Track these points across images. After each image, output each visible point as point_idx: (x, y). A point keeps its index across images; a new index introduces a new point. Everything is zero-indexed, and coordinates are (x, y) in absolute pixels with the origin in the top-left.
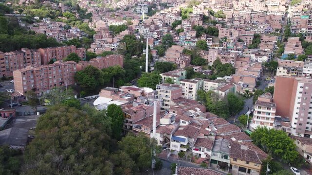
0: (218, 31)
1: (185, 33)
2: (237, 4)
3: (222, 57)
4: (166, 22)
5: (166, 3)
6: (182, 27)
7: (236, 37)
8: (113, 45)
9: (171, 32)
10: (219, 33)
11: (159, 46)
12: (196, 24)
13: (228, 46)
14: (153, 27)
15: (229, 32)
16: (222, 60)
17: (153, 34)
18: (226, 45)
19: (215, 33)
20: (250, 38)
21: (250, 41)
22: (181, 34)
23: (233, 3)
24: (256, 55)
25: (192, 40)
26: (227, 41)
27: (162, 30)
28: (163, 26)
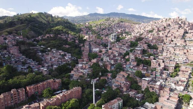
0: (151, 63)
1: (130, 62)
2: (166, 40)
3: (150, 87)
4: (121, 52)
5: (128, 32)
6: (129, 57)
7: (163, 68)
8: (84, 71)
9: (122, 60)
10: (151, 64)
11: (114, 70)
12: (138, 56)
13: (156, 75)
14: (112, 56)
15: (157, 64)
16: (150, 89)
17: (111, 61)
18: (155, 74)
19: (149, 64)
20: (172, 68)
21: (172, 70)
22: (128, 63)
23: (164, 39)
24: (175, 84)
25: (134, 68)
26: (156, 70)
27: (117, 58)
28: (118, 56)
